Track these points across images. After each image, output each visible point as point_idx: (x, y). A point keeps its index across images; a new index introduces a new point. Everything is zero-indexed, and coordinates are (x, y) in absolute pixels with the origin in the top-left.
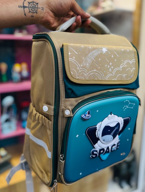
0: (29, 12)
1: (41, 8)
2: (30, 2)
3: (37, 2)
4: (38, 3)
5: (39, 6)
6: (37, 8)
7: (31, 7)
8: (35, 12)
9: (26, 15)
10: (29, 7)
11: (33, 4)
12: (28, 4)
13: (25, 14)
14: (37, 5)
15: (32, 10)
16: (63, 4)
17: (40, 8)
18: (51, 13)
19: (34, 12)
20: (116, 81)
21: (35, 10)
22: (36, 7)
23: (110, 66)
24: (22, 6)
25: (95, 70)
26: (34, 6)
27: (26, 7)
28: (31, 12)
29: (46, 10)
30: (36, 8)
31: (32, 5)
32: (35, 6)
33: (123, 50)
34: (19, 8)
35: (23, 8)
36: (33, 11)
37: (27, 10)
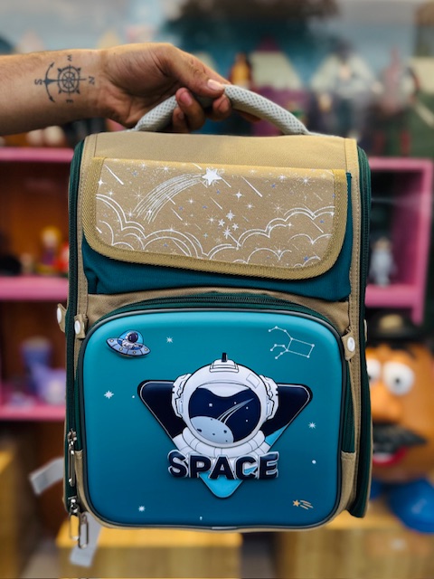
0: (60, 92)
1: (89, 80)
2: (61, 68)
3: (77, 67)
4: (79, 69)
5: (83, 75)
6: (79, 80)
7: (63, 80)
8: (73, 91)
9: (54, 99)
10: (58, 80)
11: (70, 72)
12: (57, 72)
13: (51, 98)
14: (79, 74)
15: (64, 86)
16: (135, 66)
17: (84, 79)
18: (112, 88)
19: (72, 89)
20: (245, 266)
21: (73, 86)
22: (77, 77)
23: (228, 223)
24: (43, 79)
25: (171, 230)
26: (71, 75)
27: (52, 81)
28: (64, 91)
29: (100, 82)
30: (75, 80)
31: (67, 75)
32: (74, 75)
33: (282, 177)
34: (34, 86)
35: (44, 84)
36: (69, 88)
37: (53, 87)
